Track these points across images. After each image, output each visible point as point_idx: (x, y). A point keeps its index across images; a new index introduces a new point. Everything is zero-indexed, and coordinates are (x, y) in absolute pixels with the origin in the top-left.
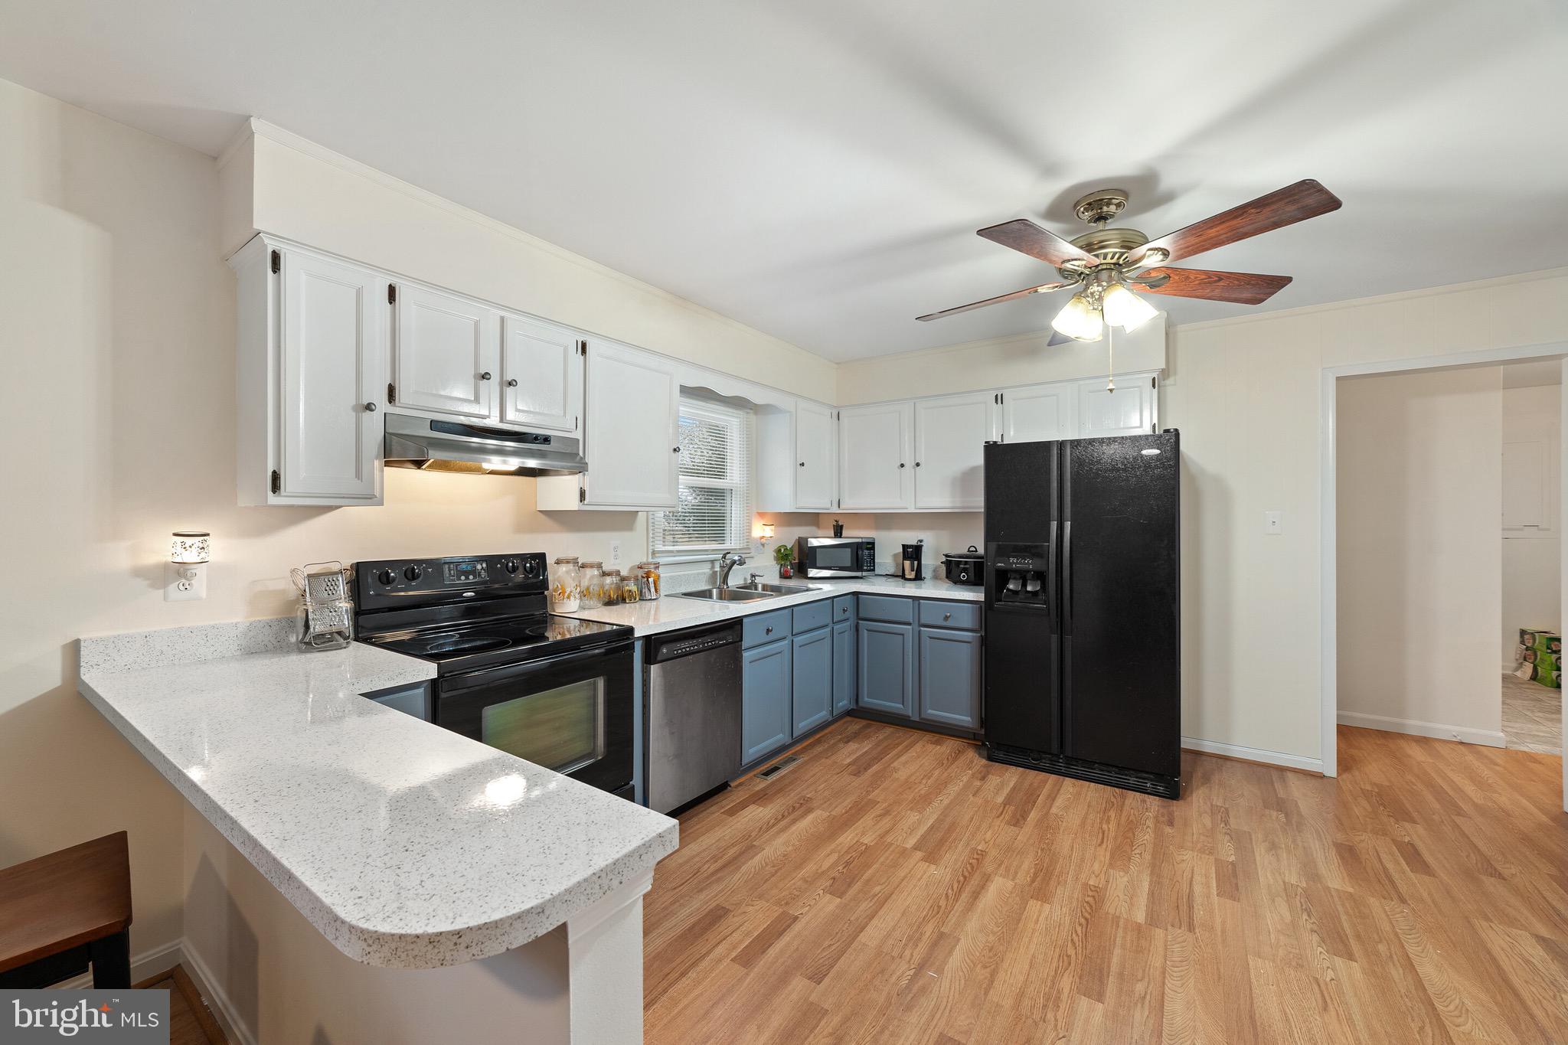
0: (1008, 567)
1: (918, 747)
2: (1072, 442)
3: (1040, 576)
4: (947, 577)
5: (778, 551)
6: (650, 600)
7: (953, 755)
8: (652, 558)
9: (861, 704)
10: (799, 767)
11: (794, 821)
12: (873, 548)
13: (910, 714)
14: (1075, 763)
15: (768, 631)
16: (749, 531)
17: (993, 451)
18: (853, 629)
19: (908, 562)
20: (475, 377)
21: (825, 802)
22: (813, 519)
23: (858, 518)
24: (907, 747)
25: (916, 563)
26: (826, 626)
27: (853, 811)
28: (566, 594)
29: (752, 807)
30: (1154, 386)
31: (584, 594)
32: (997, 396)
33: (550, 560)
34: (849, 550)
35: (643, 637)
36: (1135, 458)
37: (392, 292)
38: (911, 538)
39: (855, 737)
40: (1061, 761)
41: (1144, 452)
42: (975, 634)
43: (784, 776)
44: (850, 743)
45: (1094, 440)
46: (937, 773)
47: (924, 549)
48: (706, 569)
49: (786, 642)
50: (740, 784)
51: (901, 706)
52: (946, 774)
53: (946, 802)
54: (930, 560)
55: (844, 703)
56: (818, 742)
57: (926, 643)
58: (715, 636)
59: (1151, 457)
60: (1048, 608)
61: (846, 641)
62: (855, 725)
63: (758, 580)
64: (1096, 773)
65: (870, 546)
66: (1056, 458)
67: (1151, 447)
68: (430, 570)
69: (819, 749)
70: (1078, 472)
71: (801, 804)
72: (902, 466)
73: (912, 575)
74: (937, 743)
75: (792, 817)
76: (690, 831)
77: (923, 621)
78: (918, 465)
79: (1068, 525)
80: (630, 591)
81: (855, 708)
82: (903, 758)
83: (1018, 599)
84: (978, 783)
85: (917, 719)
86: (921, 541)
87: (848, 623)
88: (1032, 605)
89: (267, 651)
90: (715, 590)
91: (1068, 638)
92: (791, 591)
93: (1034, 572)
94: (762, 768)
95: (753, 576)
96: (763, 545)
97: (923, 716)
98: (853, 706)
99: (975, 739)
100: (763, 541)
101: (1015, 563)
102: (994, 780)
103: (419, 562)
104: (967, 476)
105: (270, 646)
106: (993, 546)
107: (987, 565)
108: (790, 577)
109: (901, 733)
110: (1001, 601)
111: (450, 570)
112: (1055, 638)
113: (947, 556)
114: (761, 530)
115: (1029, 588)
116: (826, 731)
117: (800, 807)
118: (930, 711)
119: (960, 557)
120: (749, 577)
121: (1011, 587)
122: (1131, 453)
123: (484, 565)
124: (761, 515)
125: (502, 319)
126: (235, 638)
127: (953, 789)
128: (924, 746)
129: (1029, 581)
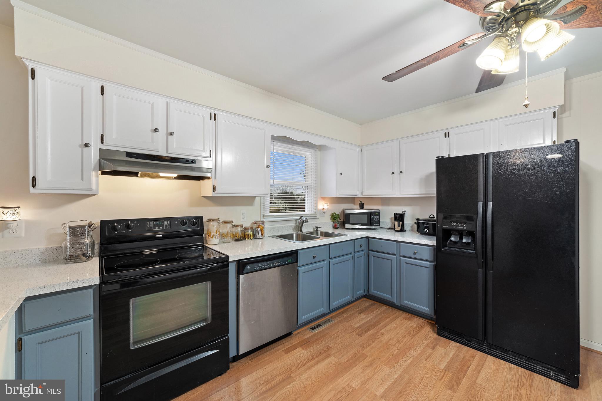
0: (451, 228)
1: (398, 321)
2: (493, 153)
3: (472, 234)
4: (417, 231)
5: (332, 215)
6: (258, 239)
7: (417, 329)
8: (263, 219)
9: (370, 293)
10: (331, 326)
11: (318, 363)
12: (379, 215)
13: (395, 302)
14: (495, 348)
15: (314, 257)
16: (316, 206)
17: (440, 161)
18: (366, 255)
19: (397, 222)
20: (151, 131)
21: (338, 352)
22: (351, 200)
23: (372, 200)
24: (392, 320)
25: (401, 223)
26: (350, 254)
27: (352, 361)
28: (211, 236)
29: (299, 349)
30: (554, 117)
31: (223, 236)
32: (445, 134)
33: (205, 220)
34: (366, 215)
35: (237, 260)
36: (541, 161)
37: (102, 88)
38: (399, 210)
39: (365, 310)
40: (485, 344)
41: (549, 157)
42: (431, 263)
43: (322, 331)
44: (362, 314)
45: (509, 151)
46: (406, 339)
47: (405, 216)
48: (293, 224)
49: (325, 262)
50: (298, 333)
51: (390, 297)
52: (410, 342)
53: (408, 363)
54: (409, 221)
55: (360, 292)
56: (345, 311)
57: (404, 265)
58: (281, 260)
59: (555, 160)
60: (476, 253)
61: (362, 261)
62: (367, 303)
63: (319, 229)
64: (510, 357)
65: (378, 213)
66: (482, 163)
67: (554, 153)
68: (139, 224)
69: (344, 316)
70: (498, 172)
71: (325, 351)
72: (393, 173)
73: (399, 229)
74: (409, 319)
75: (317, 359)
76: (263, 360)
77: (402, 254)
78: (401, 172)
79: (490, 204)
80: (248, 234)
81: (367, 294)
82: (388, 327)
83: (457, 247)
84: (430, 351)
85: (399, 305)
86: (405, 211)
87: (364, 252)
88: (466, 251)
89: (55, 261)
90: (295, 234)
91: (490, 273)
92: (337, 235)
93: (467, 231)
94: (312, 325)
95: (317, 227)
96: (324, 213)
97: (402, 304)
98: (366, 293)
99: (431, 320)
100: (324, 210)
101: (454, 226)
102: (440, 350)
103: (132, 220)
104: (428, 177)
105: (57, 259)
106: (441, 216)
107: (437, 226)
108: (337, 228)
109: (390, 310)
110: (446, 247)
111: (150, 224)
112: (481, 272)
113: (417, 220)
114: (322, 206)
115: (464, 240)
116: (351, 305)
117: (324, 353)
118: (406, 302)
119: (424, 220)
120: (315, 228)
121: (452, 239)
122: (538, 158)
123: (169, 222)
124: (323, 198)
125: (167, 103)
126: (38, 255)
127: (414, 353)
128: (401, 320)
129: (464, 237)
